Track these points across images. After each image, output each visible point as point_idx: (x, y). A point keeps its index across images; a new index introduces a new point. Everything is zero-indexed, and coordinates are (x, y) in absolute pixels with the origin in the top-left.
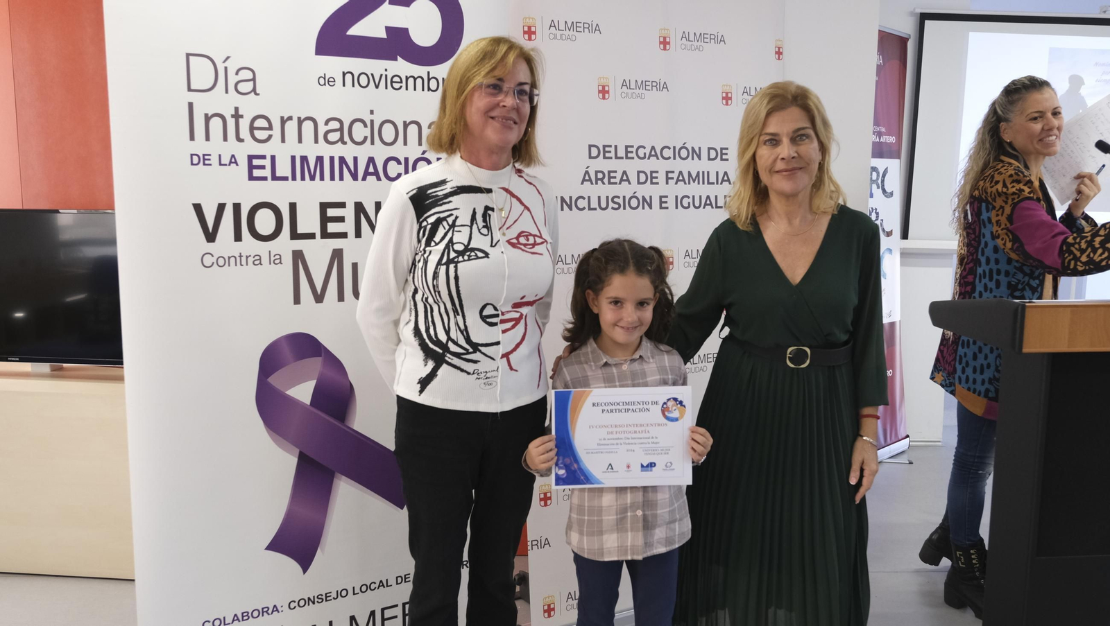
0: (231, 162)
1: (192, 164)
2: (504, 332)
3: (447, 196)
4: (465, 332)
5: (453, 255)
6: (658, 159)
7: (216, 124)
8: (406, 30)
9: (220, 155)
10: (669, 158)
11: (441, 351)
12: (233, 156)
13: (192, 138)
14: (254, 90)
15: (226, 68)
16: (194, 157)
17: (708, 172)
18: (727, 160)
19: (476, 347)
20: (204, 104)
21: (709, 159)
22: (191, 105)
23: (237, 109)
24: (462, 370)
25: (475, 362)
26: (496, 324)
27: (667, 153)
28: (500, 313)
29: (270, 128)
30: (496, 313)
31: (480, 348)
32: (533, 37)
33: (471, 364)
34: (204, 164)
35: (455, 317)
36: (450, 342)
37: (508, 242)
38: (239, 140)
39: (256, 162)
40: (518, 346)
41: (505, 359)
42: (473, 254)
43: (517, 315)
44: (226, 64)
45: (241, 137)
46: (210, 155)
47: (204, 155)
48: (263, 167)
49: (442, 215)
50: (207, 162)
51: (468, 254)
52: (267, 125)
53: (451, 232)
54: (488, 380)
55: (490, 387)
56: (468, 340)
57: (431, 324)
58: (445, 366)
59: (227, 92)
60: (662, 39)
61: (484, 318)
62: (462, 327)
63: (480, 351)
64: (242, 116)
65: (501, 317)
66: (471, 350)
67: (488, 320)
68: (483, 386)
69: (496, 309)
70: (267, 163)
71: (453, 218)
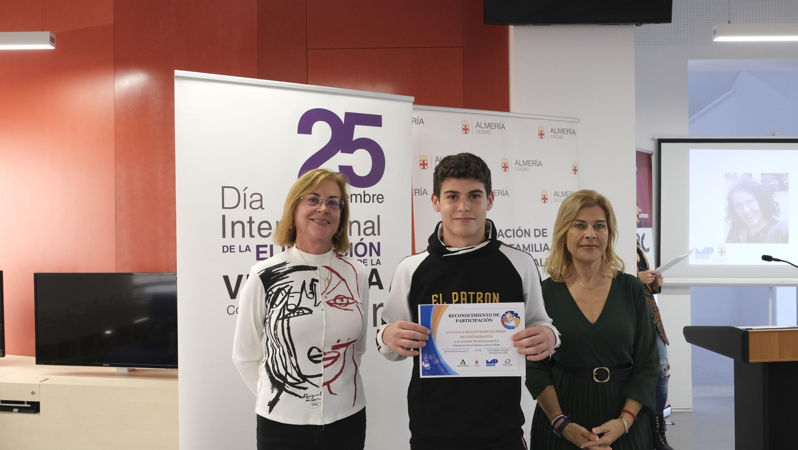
0: (246, 250)
1: (224, 252)
2: (325, 367)
3: (286, 273)
4: (297, 368)
5: (287, 312)
6: (504, 237)
7: (238, 227)
8: (352, 166)
9: (240, 246)
10: (511, 236)
11: (283, 382)
12: (248, 246)
13: (224, 236)
14: (261, 206)
15: (245, 194)
16: (225, 247)
17: (535, 244)
18: (547, 236)
19: (305, 378)
20: (231, 216)
21: (535, 236)
22: (224, 217)
23: (251, 218)
24: (296, 395)
25: (305, 389)
26: (320, 361)
27: (509, 233)
28: (322, 353)
29: (270, 228)
30: (320, 353)
31: (308, 379)
32: (426, 167)
33: (302, 390)
34: (231, 252)
35: (290, 358)
36: (287, 375)
37: (328, 303)
38: (252, 236)
39: (261, 249)
40: (337, 377)
41: (326, 386)
42: (301, 311)
43: (335, 355)
44: (245, 192)
45: (253, 234)
46: (234, 246)
47: (231, 246)
48: (265, 252)
49: (281, 287)
50: (232, 250)
51: (297, 311)
52: (268, 227)
53: (287, 297)
54: (314, 401)
55: (317, 406)
56: (299, 373)
57: (275, 363)
58: (284, 392)
59: (245, 208)
60: (503, 165)
61: (311, 358)
62: (295, 365)
63: (308, 381)
64: (254, 222)
65: (324, 356)
66: (301, 380)
67: (314, 359)
68: (311, 406)
69: (320, 351)
70: (268, 249)
71: (289, 288)
